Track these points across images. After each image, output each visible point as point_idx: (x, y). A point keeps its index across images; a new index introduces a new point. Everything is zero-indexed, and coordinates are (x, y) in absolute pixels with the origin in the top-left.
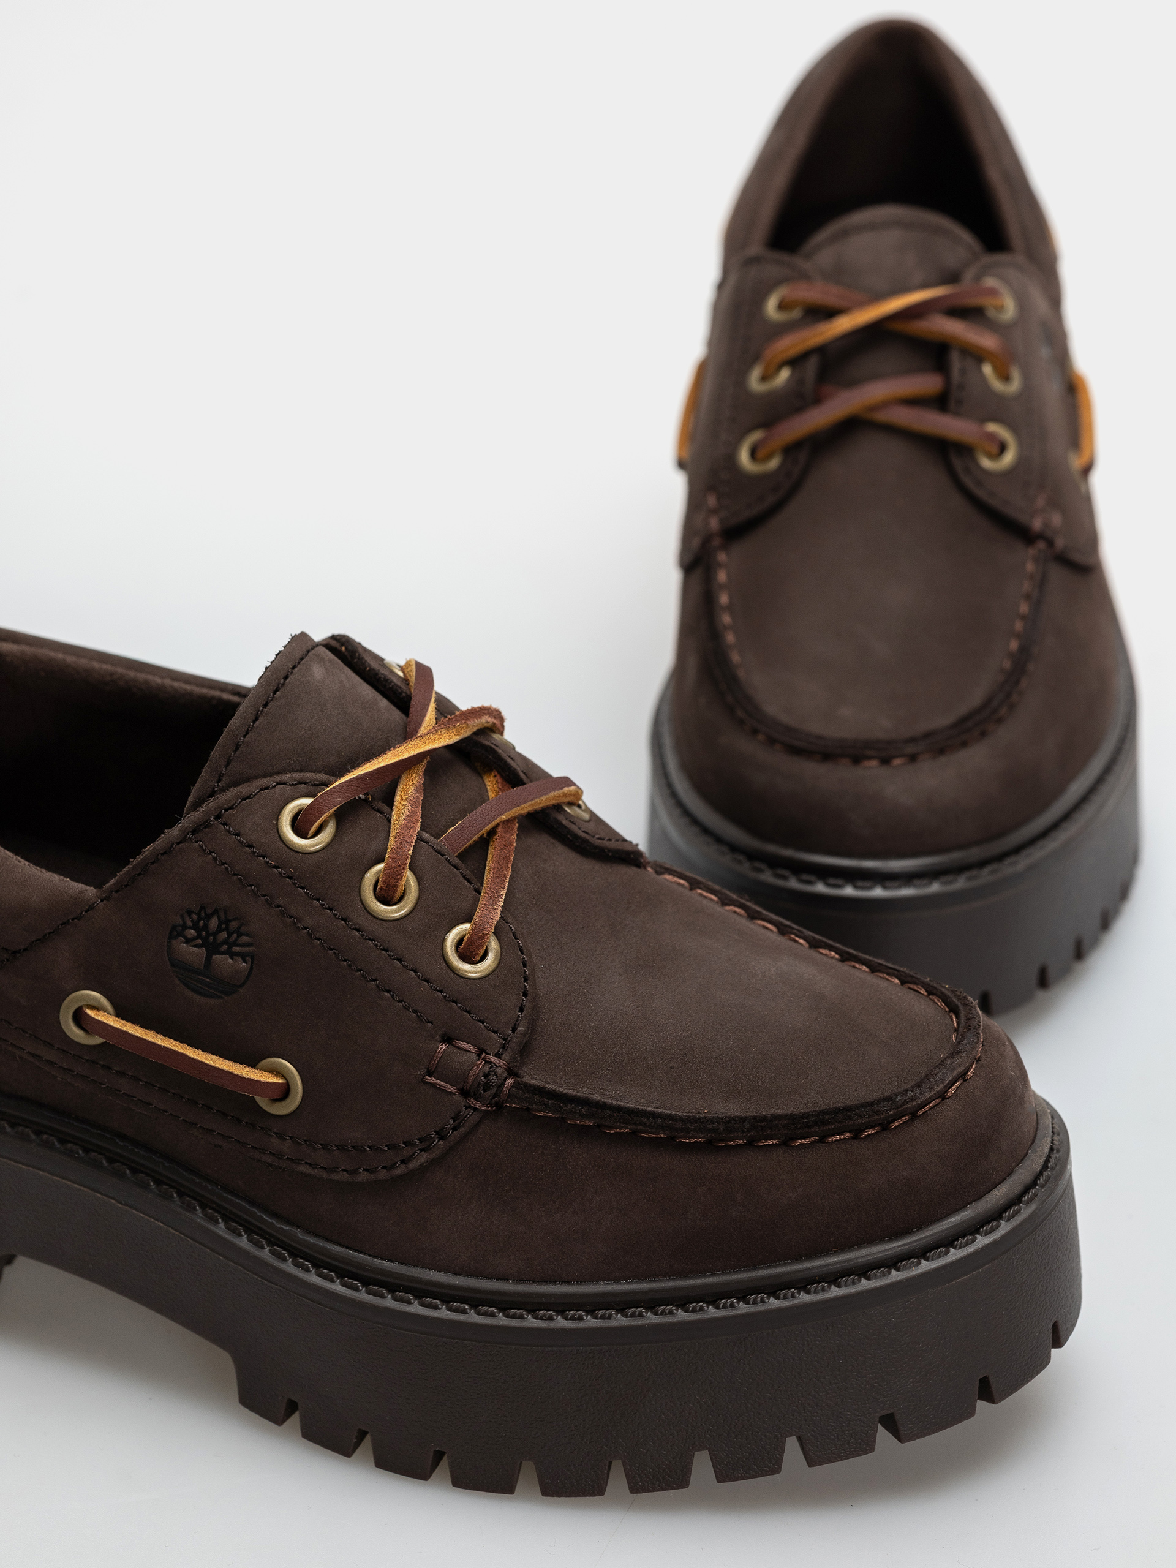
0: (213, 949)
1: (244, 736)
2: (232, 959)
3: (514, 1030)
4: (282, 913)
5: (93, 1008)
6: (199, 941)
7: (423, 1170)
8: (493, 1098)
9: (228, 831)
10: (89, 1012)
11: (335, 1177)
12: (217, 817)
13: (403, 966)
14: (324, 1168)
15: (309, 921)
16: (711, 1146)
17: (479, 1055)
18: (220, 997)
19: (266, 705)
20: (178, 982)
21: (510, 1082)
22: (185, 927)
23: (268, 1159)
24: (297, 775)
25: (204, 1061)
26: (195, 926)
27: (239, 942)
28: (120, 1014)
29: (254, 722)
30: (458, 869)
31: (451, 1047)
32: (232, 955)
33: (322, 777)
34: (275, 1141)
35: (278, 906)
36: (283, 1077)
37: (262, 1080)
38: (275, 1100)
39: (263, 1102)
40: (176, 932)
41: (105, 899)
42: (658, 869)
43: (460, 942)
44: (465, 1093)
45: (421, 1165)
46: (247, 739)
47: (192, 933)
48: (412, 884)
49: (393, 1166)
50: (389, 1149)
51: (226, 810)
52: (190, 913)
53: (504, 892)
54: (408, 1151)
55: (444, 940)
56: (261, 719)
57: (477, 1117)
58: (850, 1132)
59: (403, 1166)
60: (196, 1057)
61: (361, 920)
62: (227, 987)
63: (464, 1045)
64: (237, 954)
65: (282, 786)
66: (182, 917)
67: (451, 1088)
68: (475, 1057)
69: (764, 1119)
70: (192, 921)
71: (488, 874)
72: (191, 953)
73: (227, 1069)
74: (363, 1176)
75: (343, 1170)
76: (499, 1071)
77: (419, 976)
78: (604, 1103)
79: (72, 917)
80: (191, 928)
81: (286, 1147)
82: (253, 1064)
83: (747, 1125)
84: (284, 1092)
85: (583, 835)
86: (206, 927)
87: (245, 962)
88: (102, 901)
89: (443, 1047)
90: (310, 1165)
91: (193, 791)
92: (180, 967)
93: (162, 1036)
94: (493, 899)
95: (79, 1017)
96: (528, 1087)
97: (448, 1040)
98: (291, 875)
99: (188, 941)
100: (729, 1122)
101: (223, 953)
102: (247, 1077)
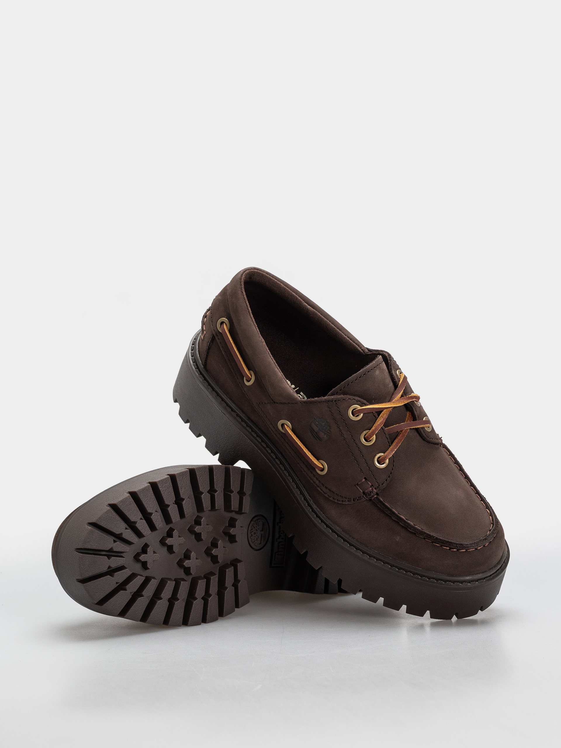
0: (320, 429)
2: (324, 434)
3: (382, 484)
4: (340, 431)
5: (287, 425)
6: (318, 426)
8: (370, 498)
9: (336, 405)
10: (285, 426)
11: (325, 495)
12: (335, 400)
13: (363, 457)
14: (324, 492)
15: (345, 436)
17: (371, 486)
20: (309, 432)
21: (376, 496)
23: (312, 482)
24: (359, 399)
25: (307, 453)
26: (319, 422)
27: (327, 431)
28: (293, 430)
30: (387, 439)
31: (365, 481)
33: (365, 402)
34: (316, 479)
35: (340, 429)
36: (323, 466)
37: (318, 465)
38: (319, 471)
39: (316, 470)
40: (314, 420)
42: (444, 446)
43: (379, 458)
44: (364, 493)
48: (374, 439)
49: (340, 501)
50: (340, 496)
51: (338, 400)
52: (319, 418)
53: (395, 450)
54: (344, 499)
55: (375, 455)
57: (364, 500)
58: (449, 548)
59: (342, 502)
60: (305, 451)
61: (358, 442)
62: (320, 440)
63: (369, 483)
64: (326, 434)
65: (354, 400)
66: (317, 418)
67: (361, 491)
68: (370, 486)
70: (319, 420)
71: (394, 444)
72: (315, 427)
73: (311, 458)
74: (331, 499)
75: (328, 495)
76: (374, 493)
77: (365, 462)
79: (291, 402)
80: (317, 422)
81: (317, 482)
82: (318, 459)
83: (425, 535)
84: (322, 470)
85: (426, 436)
86: (321, 423)
87: (327, 437)
88: (300, 403)
90: (321, 489)
91: (332, 390)
92: (311, 428)
93: (300, 441)
94: (392, 451)
95: (283, 425)
96: (379, 499)
97: (366, 479)
98: (346, 423)
99: (316, 424)
101: (322, 431)
102: (315, 463)
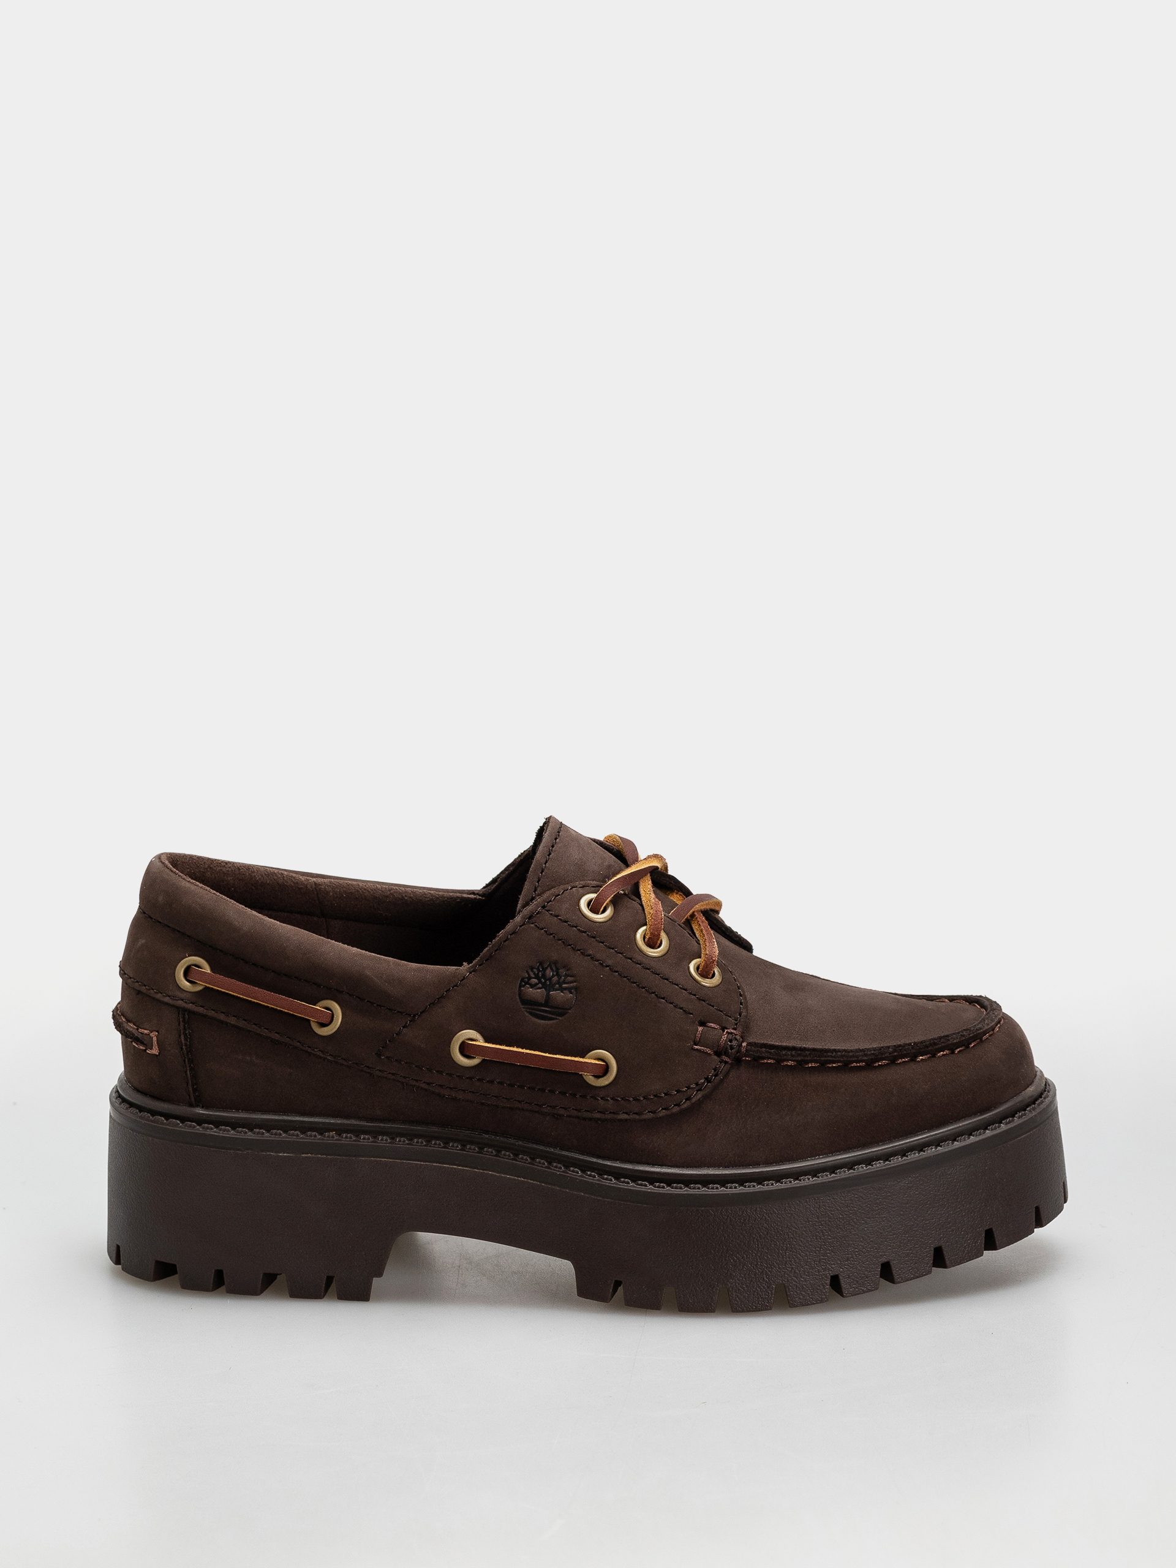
0: (548, 987)
1: (545, 864)
2: (562, 992)
3: (740, 1015)
4: (592, 958)
6: (540, 985)
7: (700, 1103)
8: (737, 1053)
9: (551, 914)
11: (643, 1117)
12: (544, 907)
13: (670, 982)
14: (637, 1113)
15: (609, 962)
16: (869, 1066)
17: (723, 1030)
18: (556, 1019)
19: (553, 846)
20: (527, 1014)
21: (744, 1043)
22: (530, 978)
23: (598, 1115)
24: (583, 882)
25: (553, 1057)
26: (537, 977)
27: (566, 981)
29: (549, 855)
31: (705, 1028)
32: (562, 990)
33: (597, 882)
34: (601, 1102)
35: (589, 956)
36: (603, 1060)
37: (592, 1063)
38: (597, 1077)
39: (590, 1079)
40: (525, 982)
41: (473, 971)
43: (698, 968)
44: (719, 1053)
45: (699, 1099)
46: (547, 865)
47: (534, 981)
48: (664, 937)
49: (681, 1103)
50: (677, 1093)
51: (548, 903)
52: (532, 969)
55: (689, 967)
56: (552, 854)
57: (728, 1066)
58: (948, 1050)
59: (687, 1102)
60: (547, 1056)
61: (639, 958)
62: (560, 1011)
63: (713, 1025)
64: (565, 989)
65: (576, 888)
66: (527, 972)
67: (708, 1051)
68: (721, 1031)
69: (900, 1046)
70: (534, 974)
71: (701, 934)
72: (536, 993)
73: (569, 1059)
74: (663, 1113)
75: (649, 1112)
76: (737, 1038)
77: (680, 987)
78: (805, 1048)
79: (452, 985)
80: (533, 978)
81: (609, 1105)
83: (889, 1051)
84: (605, 1069)
86: (544, 976)
87: (571, 993)
88: (470, 973)
89: (700, 1029)
90: (627, 1113)
91: (521, 898)
92: (527, 1002)
94: (711, 943)
95: (463, 1049)
96: (756, 1045)
97: (702, 1024)
98: (594, 935)
99: (532, 986)
100: (880, 1049)
101: (556, 990)
102: (583, 1061)
